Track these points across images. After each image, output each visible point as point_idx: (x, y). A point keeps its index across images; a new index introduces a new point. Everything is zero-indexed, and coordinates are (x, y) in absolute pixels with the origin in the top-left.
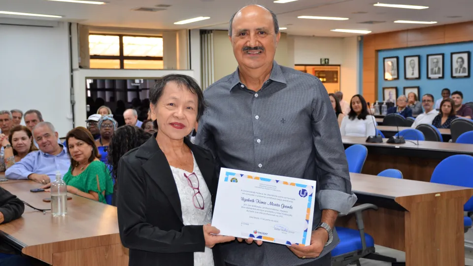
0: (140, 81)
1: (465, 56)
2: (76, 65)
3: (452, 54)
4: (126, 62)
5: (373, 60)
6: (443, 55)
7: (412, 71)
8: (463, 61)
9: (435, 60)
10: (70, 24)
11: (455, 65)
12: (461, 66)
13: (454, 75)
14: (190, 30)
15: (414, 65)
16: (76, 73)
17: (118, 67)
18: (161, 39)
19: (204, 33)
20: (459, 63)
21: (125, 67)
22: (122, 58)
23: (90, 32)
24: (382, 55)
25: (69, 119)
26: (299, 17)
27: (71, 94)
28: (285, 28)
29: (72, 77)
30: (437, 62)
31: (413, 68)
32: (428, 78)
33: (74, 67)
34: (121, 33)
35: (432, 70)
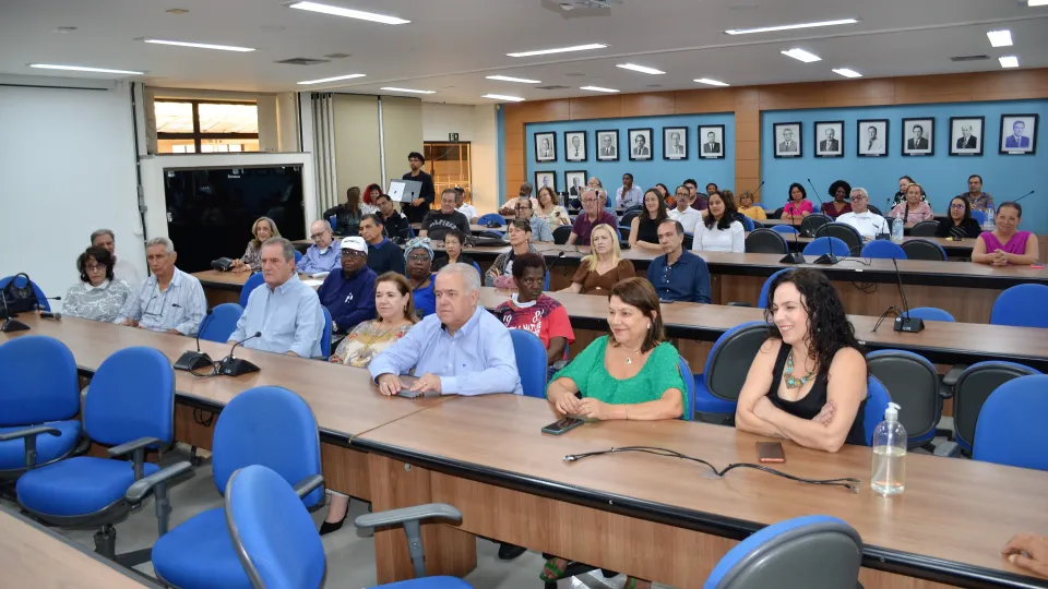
1: (647, 134)
2: (143, 152)
3: (629, 130)
5: (521, 136)
6: (617, 131)
7: (576, 151)
8: (644, 140)
9: (607, 138)
10: (133, 84)
11: (634, 145)
12: (642, 146)
13: (633, 157)
14: (299, 93)
15: (578, 142)
16: (145, 163)
17: (194, 151)
18: (255, 108)
19: (315, 96)
20: (639, 143)
21: (204, 150)
22: (197, 136)
23: (156, 97)
24: (531, 130)
25: (139, 236)
26: (489, 78)
27: (139, 196)
28: (433, 92)
29: (138, 168)
30: (610, 140)
31: (577, 146)
32: (598, 160)
33: (141, 154)
34: (195, 99)
35: (603, 149)
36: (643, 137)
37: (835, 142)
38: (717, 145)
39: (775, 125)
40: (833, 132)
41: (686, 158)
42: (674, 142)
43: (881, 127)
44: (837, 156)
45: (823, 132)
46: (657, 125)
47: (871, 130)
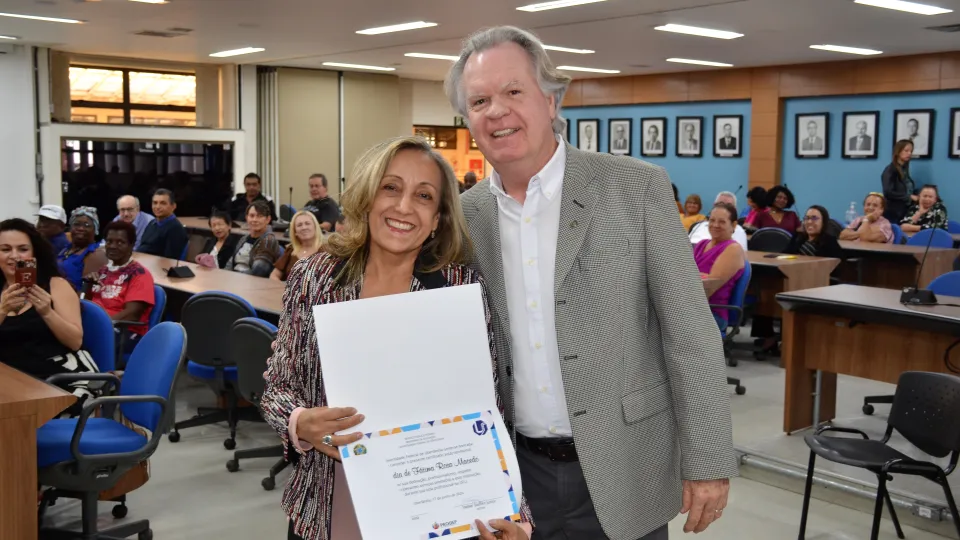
0: (154, 145)
1: (659, 124)
2: (45, 117)
3: (643, 120)
4: (134, 114)
6: (631, 120)
8: (657, 132)
9: (620, 129)
10: (36, 50)
11: (647, 138)
12: (654, 139)
13: (645, 151)
14: (240, 66)
15: (591, 131)
16: (44, 130)
17: (121, 121)
18: (194, 78)
19: (263, 71)
20: (651, 136)
21: (132, 121)
22: (126, 105)
23: (72, 63)
25: (34, 204)
26: (406, 55)
27: (37, 164)
28: (393, 69)
29: (38, 136)
30: (623, 131)
31: (590, 138)
33: (42, 120)
34: (127, 67)
35: (616, 142)
36: (654, 127)
37: (866, 138)
38: (733, 139)
39: (798, 116)
40: (865, 128)
41: (700, 155)
42: (688, 134)
43: (924, 119)
44: (869, 157)
45: (855, 126)
46: (671, 113)
47: (912, 123)
